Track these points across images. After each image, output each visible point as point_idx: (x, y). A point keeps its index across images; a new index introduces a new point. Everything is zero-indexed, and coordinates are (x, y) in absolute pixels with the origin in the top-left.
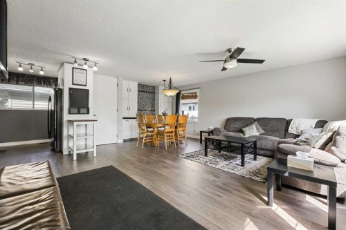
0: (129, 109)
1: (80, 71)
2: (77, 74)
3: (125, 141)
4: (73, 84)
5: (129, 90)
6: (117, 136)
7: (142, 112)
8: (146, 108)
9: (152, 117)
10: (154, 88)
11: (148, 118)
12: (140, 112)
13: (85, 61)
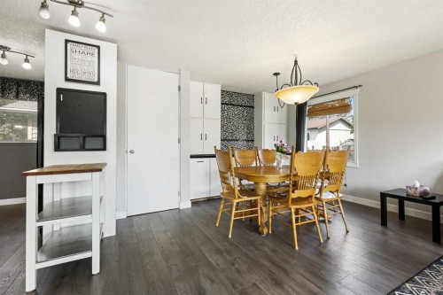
0: (204, 137)
1: (83, 48)
2: (77, 56)
3: (195, 203)
4: (67, 79)
5: (203, 101)
6: (180, 194)
7: (229, 145)
8: (237, 135)
9: (251, 153)
10: (251, 97)
11: (242, 157)
12: (225, 143)
13: (72, 8)
